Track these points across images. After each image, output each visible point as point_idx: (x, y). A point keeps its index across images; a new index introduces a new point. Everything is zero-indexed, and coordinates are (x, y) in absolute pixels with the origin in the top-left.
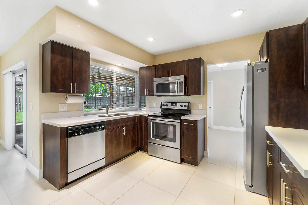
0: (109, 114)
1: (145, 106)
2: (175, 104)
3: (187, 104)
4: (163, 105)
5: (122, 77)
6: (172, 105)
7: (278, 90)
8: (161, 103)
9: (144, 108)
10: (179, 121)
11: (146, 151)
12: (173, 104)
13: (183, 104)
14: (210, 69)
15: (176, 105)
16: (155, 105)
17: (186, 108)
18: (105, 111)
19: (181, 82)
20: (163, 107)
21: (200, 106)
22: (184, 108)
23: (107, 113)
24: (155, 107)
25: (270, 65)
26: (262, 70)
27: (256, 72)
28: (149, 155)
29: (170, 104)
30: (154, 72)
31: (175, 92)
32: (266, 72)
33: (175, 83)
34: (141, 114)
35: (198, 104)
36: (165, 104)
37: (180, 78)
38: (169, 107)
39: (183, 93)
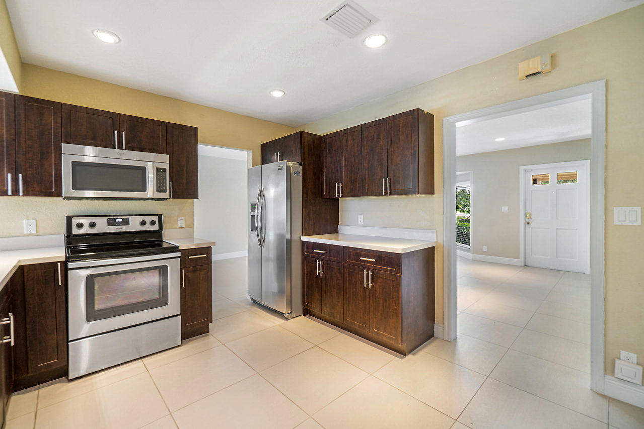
2: (120, 220)
3: (156, 218)
4: (80, 225)
6: (111, 223)
7: (308, 197)
8: (69, 218)
10: (179, 254)
12: (116, 219)
13: (148, 219)
15: (125, 222)
16: (28, 227)
17: (156, 227)
19: (161, 168)
20: (76, 231)
21: (181, 222)
22: (148, 228)
24: (27, 232)
25: (304, 170)
26: (297, 173)
27: (293, 175)
29: (105, 220)
30: (56, 122)
31: (144, 189)
32: (300, 177)
33: (143, 170)
34: (24, 261)
35: (178, 217)
36: (85, 222)
37: (163, 160)
38: (102, 226)
39: (166, 195)
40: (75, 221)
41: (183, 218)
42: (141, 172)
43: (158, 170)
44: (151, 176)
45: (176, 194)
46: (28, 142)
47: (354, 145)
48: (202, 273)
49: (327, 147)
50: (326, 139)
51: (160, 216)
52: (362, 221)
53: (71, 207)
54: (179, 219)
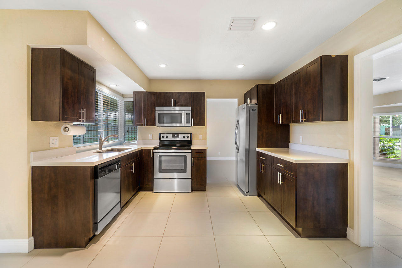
0: (103, 149)
1: (135, 138)
2: (176, 135)
3: (189, 135)
4: (163, 137)
5: (110, 102)
6: (173, 136)
7: (262, 124)
8: (160, 134)
9: (134, 141)
10: (190, 151)
11: (151, 189)
12: (175, 135)
13: (186, 135)
14: (209, 102)
15: (178, 136)
16: (150, 137)
17: (189, 139)
18: (98, 146)
19: (188, 113)
20: (162, 139)
21: (201, 137)
22: (186, 139)
23: (101, 147)
24: (150, 139)
25: (259, 107)
26: (254, 110)
27: (251, 111)
28: (155, 192)
29: (171, 135)
30: (155, 99)
31: (181, 123)
32: (256, 112)
33: (181, 114)
34: (143, 148)
35: (199, 134)
36: (165, 135)
37: (188, 109)
38: (170, 138)
39: (190, 125)
40: (162, 135)
41: (202, 135)
42: (179, 115)
43: (186, 114)
44: (184, 117)
45: (194, 124)
46: (148, 107)
47: (288, 89)
48: (202, 161)
49: (276, 92)
50: (275, 86)
51: (191, 134)
52: (302, 141)
53: (161, 130)
54: (200, 135)
